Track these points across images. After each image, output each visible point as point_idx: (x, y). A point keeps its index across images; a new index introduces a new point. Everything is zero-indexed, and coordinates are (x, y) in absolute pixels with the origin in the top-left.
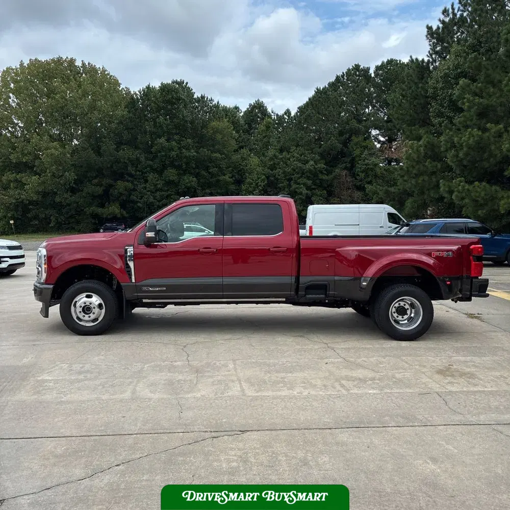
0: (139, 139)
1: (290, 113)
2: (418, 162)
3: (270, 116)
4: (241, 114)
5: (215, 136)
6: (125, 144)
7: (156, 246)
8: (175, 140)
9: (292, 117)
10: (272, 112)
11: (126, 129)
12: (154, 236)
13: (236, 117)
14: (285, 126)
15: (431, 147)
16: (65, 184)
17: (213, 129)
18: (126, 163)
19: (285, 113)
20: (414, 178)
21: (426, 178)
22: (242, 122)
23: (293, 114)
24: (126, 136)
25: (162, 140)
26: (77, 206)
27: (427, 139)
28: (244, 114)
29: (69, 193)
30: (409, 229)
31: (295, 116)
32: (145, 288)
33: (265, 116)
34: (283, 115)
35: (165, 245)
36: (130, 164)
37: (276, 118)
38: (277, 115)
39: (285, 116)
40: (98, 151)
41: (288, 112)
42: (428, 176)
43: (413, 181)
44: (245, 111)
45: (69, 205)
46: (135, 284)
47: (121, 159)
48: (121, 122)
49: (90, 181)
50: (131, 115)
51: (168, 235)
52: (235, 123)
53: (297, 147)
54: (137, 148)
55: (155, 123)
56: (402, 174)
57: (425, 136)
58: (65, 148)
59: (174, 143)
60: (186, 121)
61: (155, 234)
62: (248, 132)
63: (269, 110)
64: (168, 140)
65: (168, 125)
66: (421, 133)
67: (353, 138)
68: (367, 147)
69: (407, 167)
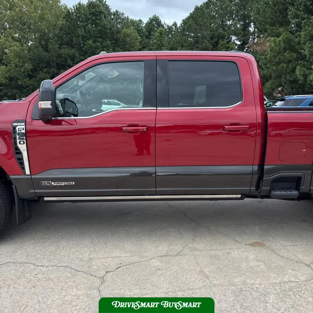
0: (74, 40)
1: (176, 25)
2: (279, 53)
3: (163, 27)
4: (144, 25)
5: (125, 39)
6: (65, 45)
7: (59, 123)
8: (99, 42)
9: (178, 28)
10: (165, 24)
11: (65, 34)
12: (50, 107)
13: (140, 27)
14: (173, 34)
15: (288, 42)
16: (24, 72)
17: (124, 34)
18: (66, 58)
19: (173, 25)
20: (274, 65)
21: (285, 65)
22: (144, 30)
23: (178, 25)
24: (66, 39)
25: (90, 42)
26: (33, 87)
27: (286, 36)
28: (145, 25)
29: (28, 79)
30: (284, 103)
31: (180, 26)
32: (45, 183)
33: (160, 26)
34: (172, 26)
35: (75, 120)
36: (69, 58)
37: (167, 28)
38: (168, 26)
39: (173, 27)
40: (46, 49)
41: (175, 24)
42: (286, 63)
43: (274, 68)
44: (147, 23)
45: (27, 86)
46: (30, 177)
47: (63, 55)
48: (61, 29)
49: (42, 70)
50: (68, 24)
51: (79, 106)
52: (139, 31)
53: (182, 47)
54: (72, 47)
55: (85, 30)
56: (265, 63)
57: (284, 33)
58: (23, 46)
59: (98, 44)
60: (107, 28)
61: (51, 105)
62: (148, 37)
63: (163, 23)
64: (94, 42)
65: (94, 31)
66: (281, 31)
67: (220, 41)
68: (230, 47)
69: (270, 57)
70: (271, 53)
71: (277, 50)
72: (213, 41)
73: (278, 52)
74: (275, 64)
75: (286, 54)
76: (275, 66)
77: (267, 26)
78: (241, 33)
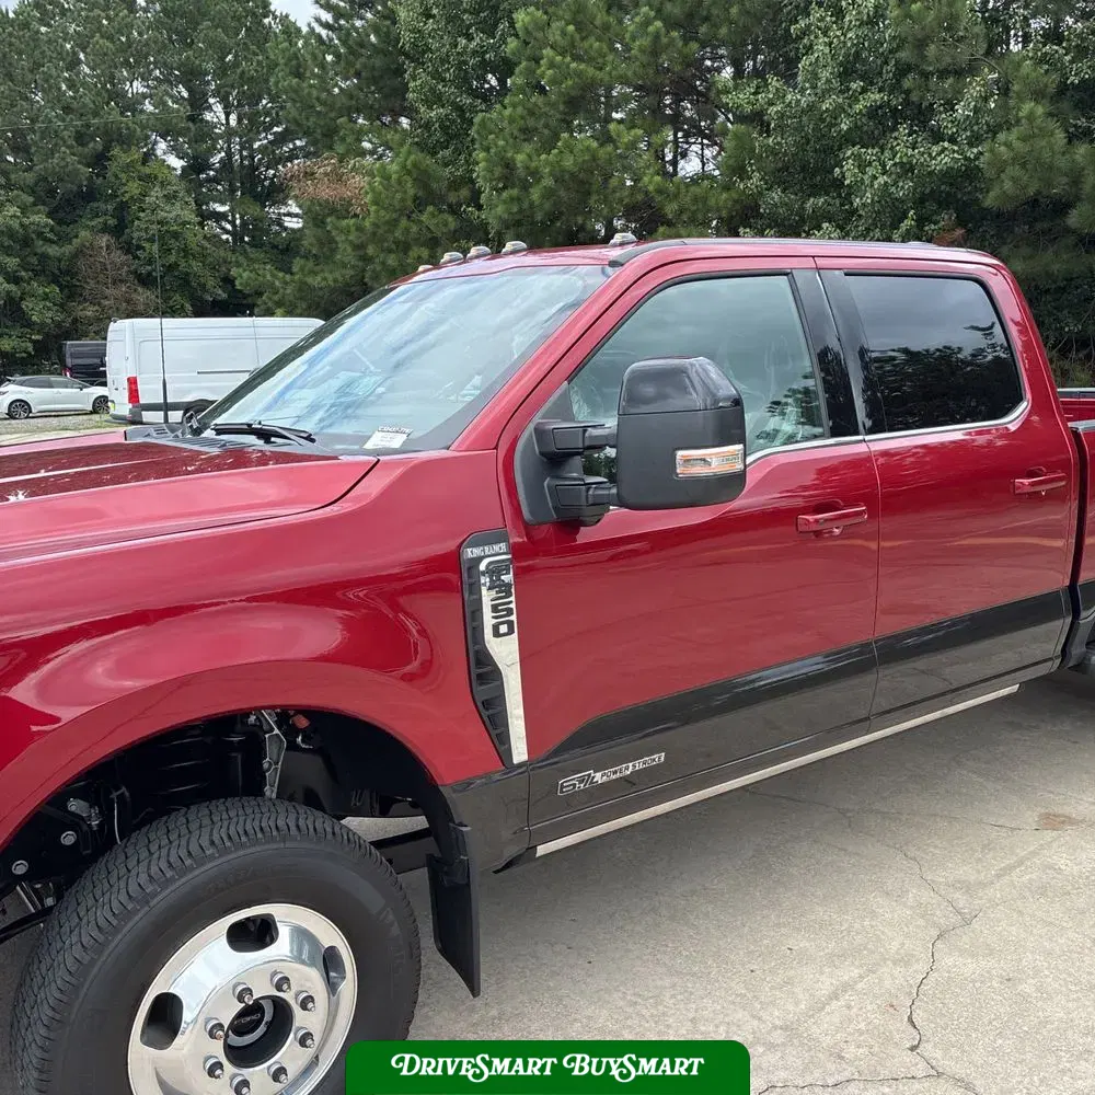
2: (402, 213)
15: (421, 177)
20: (390, 251)
32: (574, 781)
56: (359, 242)
66: (392, 139)
67: (116, 151)
68: (156, 177)
69: (375, 225)
70: (377, 212)
71: (396, 203)
72: (86, 150)
73: (397, 208)
74: (394, 247)
75: (424, 218)
76: (393, 256)
77: (342, 119)
78: (189, 128)
